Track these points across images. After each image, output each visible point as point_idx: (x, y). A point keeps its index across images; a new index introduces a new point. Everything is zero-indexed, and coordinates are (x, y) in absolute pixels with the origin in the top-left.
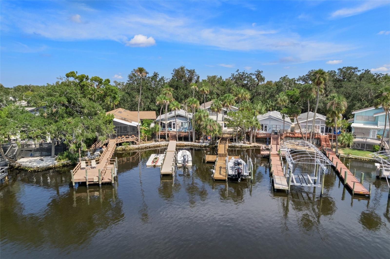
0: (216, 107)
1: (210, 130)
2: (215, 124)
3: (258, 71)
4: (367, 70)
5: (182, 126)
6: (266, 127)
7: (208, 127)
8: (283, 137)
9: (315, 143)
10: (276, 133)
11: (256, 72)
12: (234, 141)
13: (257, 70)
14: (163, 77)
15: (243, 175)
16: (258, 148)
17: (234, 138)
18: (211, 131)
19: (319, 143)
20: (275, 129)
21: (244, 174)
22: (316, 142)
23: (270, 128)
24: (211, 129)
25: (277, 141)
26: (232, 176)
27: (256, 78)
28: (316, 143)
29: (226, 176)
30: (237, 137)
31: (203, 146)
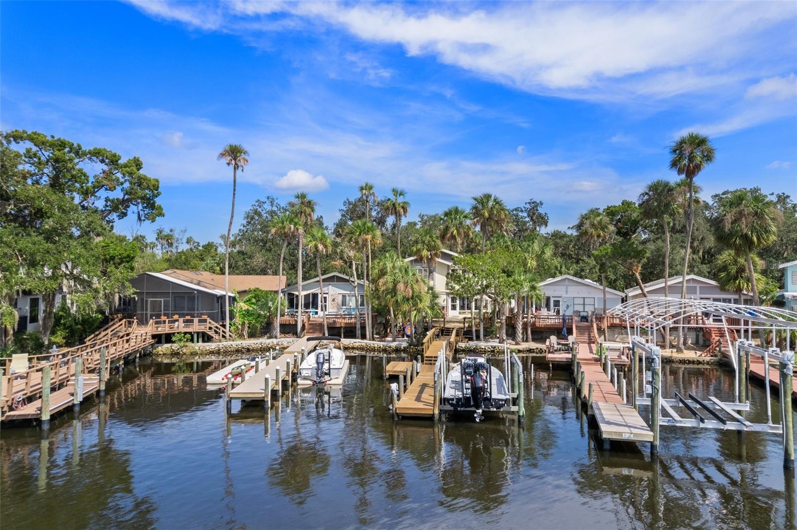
0: (425, 247)
1: (404, 297)
2: (417, 281)
3: (533, 203)
4: (781, 194)
5: (344, 304)
6: (557, 303)
7: (401, 286)
8: (605, 325)
9: (690, 342)
10: (584, 319)
11: (528, 206)
12: (475, 338)
13: (530, 201)
14: (321, 217)
15: (488, 399)
16: (539, 355)
17: (474, 330)
18: (408, 300)
19: (701, 342)
20: (580, 308)
21: (494, 396)
22: (695, 339)
23: (568, 307)
24: (408, 292)
25: (589, 335)
26: (454, 402)
27: (529, 216)
28: (694, 342)
29: (434, 404)
30: (482, 324)
31: (390, 347)
